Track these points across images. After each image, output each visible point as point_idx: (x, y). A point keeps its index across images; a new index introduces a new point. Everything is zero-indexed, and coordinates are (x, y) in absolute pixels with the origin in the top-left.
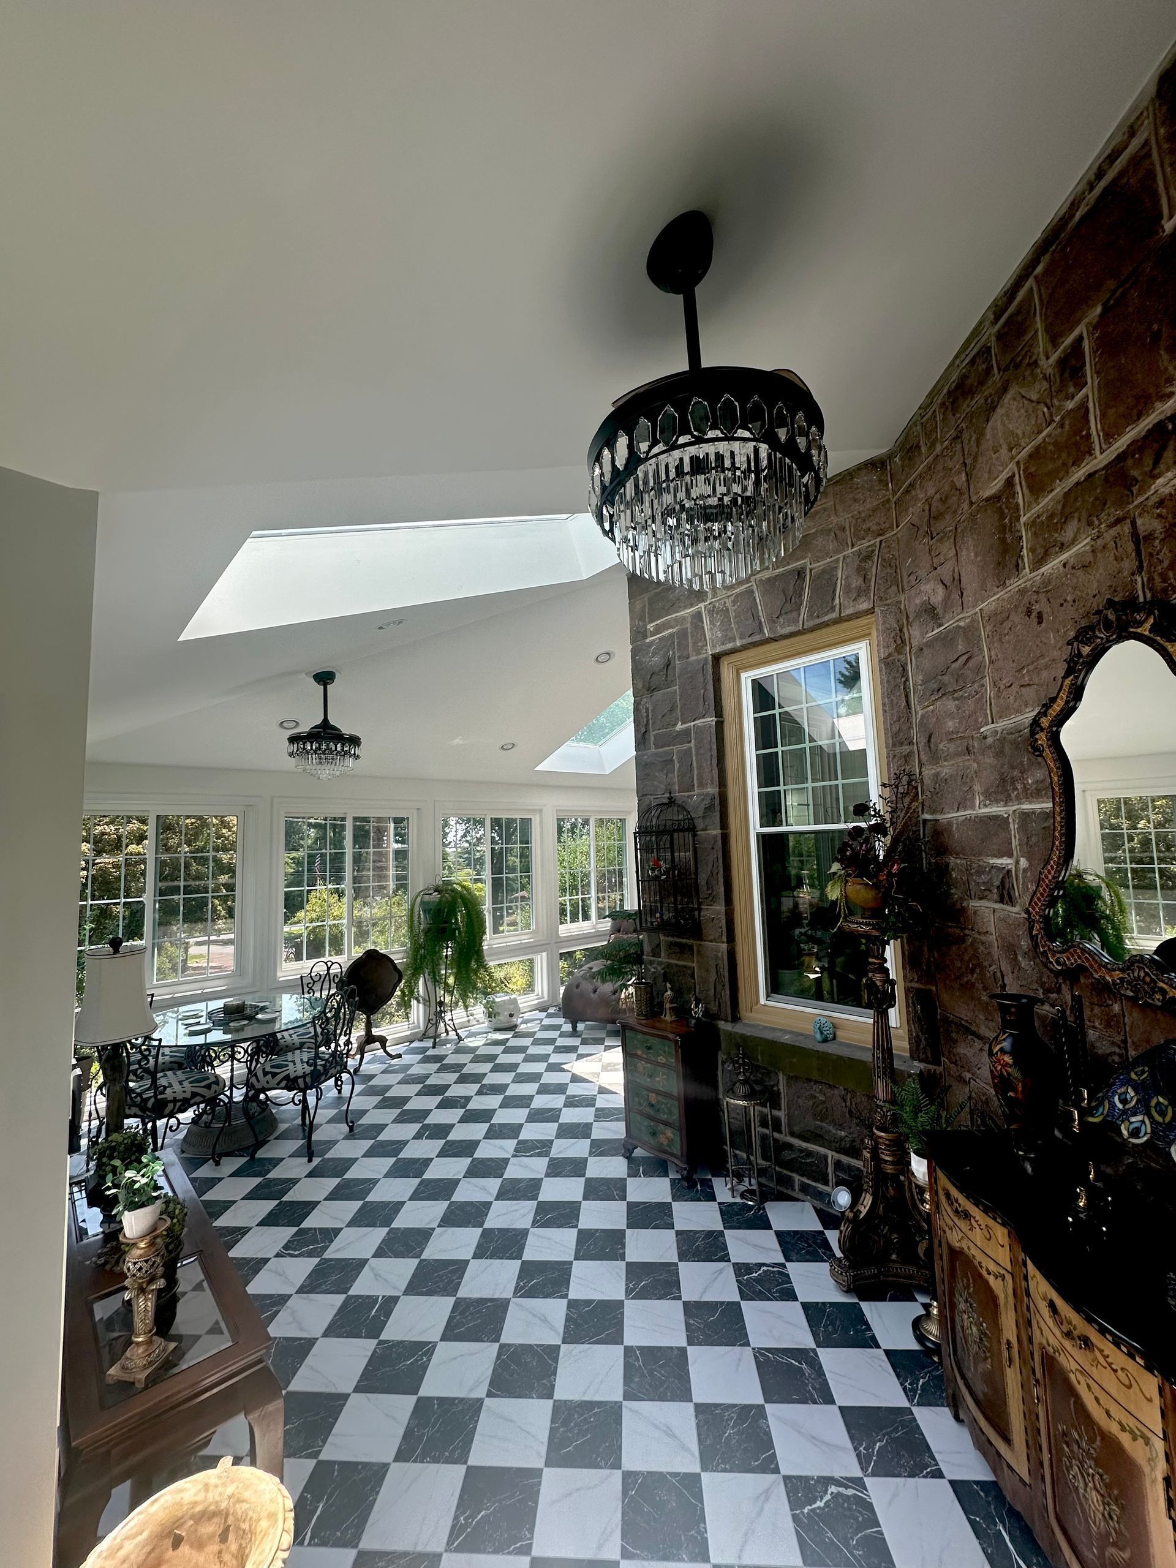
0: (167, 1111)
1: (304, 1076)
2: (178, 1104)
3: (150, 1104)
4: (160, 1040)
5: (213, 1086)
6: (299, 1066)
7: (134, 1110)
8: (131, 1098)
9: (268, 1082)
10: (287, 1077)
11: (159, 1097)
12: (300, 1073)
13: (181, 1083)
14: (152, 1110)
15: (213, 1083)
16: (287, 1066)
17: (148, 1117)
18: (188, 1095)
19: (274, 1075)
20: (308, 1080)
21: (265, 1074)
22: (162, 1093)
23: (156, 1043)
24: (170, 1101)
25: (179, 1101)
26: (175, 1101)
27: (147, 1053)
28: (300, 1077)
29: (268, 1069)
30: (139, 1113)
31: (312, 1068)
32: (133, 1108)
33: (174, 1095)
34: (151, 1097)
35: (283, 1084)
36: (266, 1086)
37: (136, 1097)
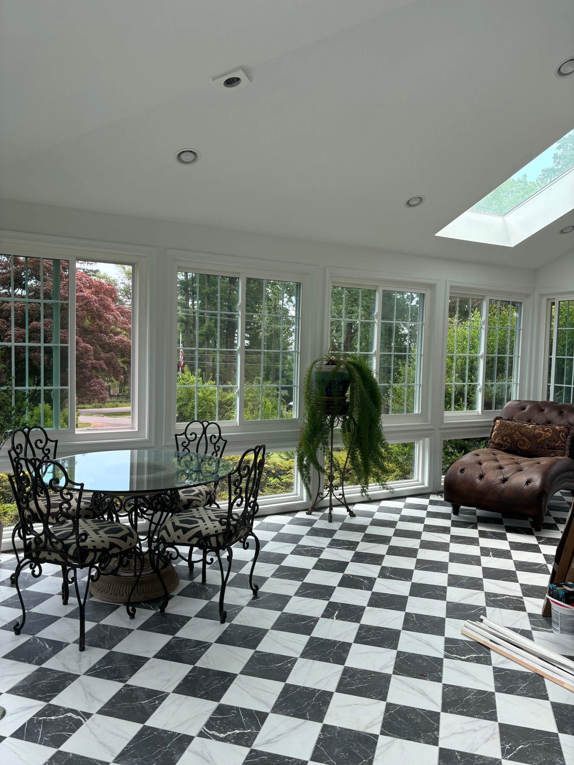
0: (89, 560)
1: (217, 535)
2: (98, 554)
3: (71, 552)
4: (82, 485)
5: (129, 538)
6: (209, 523)
7: (55, 556)
8: (52, 543)
9: (179, 537)
10: (199, 534)
11: (81, 544)
12: (212, 531)
13: (96, 531)
14: (74, 558)
15: (128, 535)
16: (197, 522)
17: (70, 564)
18: (107, 546)
19: (185, 530)
20: (221, 539)
21: (176, 528)
22: (83, 541)
23: (79, 487)
24: (91, 550)
25: (99, 550)
26: (95, 550)
27: (69, 497)
28: (213, 535)
29: (178, 524)
30: (60, 559)
31: (225, 527)
32: (53, 553)
33: (93, 544)
34: (74, 543)
35: (195, 541)
36: (177, 541)
37: (57, 543)
